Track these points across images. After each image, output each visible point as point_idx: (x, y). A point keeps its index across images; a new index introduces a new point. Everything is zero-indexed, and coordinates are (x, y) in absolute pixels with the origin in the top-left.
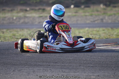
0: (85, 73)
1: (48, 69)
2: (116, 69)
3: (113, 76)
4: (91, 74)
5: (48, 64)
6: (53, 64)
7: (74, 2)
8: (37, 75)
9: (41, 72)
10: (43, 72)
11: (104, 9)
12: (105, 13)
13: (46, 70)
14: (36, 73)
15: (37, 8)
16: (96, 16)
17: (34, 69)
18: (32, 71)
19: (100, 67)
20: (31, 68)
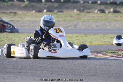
1: (19, 76)
5: (19, 71)
6: (24, 71)
7: (46, 6)
9: (11, 80)
10: (14, 79)
12: (78, 19)
13: (17, 77)
14: (7, 80)
15: (8, 12)
16: (69, 21)
17: (4, 76)
18: (2, 78)
19: (73, 75)
20: (1, 75)
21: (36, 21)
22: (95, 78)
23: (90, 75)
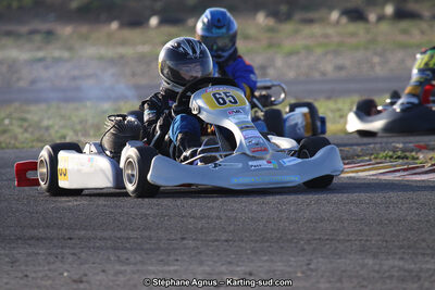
0: (201, 263)
1: (65, 251)
2: (314, 249)
3: (303, 272)
4: (223, 268)
5: (65, 232)
6: (83, 233)
7: (158, 5)
8: (26, 276)
9: (39, 264)
10: (49, 263)
11: (271, 30)
12: (271, 45)
14: (23, 268)
15: (24, 29)
17: (15, 252)
18: (7, 259)
19: (257, 241)
20: (4, 249)
21: (122, 57)
22: (336, 248)
23: (317, 237)
